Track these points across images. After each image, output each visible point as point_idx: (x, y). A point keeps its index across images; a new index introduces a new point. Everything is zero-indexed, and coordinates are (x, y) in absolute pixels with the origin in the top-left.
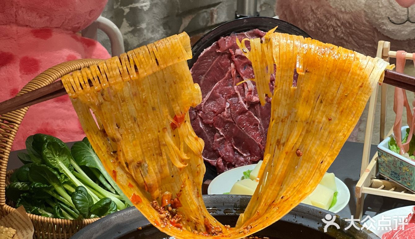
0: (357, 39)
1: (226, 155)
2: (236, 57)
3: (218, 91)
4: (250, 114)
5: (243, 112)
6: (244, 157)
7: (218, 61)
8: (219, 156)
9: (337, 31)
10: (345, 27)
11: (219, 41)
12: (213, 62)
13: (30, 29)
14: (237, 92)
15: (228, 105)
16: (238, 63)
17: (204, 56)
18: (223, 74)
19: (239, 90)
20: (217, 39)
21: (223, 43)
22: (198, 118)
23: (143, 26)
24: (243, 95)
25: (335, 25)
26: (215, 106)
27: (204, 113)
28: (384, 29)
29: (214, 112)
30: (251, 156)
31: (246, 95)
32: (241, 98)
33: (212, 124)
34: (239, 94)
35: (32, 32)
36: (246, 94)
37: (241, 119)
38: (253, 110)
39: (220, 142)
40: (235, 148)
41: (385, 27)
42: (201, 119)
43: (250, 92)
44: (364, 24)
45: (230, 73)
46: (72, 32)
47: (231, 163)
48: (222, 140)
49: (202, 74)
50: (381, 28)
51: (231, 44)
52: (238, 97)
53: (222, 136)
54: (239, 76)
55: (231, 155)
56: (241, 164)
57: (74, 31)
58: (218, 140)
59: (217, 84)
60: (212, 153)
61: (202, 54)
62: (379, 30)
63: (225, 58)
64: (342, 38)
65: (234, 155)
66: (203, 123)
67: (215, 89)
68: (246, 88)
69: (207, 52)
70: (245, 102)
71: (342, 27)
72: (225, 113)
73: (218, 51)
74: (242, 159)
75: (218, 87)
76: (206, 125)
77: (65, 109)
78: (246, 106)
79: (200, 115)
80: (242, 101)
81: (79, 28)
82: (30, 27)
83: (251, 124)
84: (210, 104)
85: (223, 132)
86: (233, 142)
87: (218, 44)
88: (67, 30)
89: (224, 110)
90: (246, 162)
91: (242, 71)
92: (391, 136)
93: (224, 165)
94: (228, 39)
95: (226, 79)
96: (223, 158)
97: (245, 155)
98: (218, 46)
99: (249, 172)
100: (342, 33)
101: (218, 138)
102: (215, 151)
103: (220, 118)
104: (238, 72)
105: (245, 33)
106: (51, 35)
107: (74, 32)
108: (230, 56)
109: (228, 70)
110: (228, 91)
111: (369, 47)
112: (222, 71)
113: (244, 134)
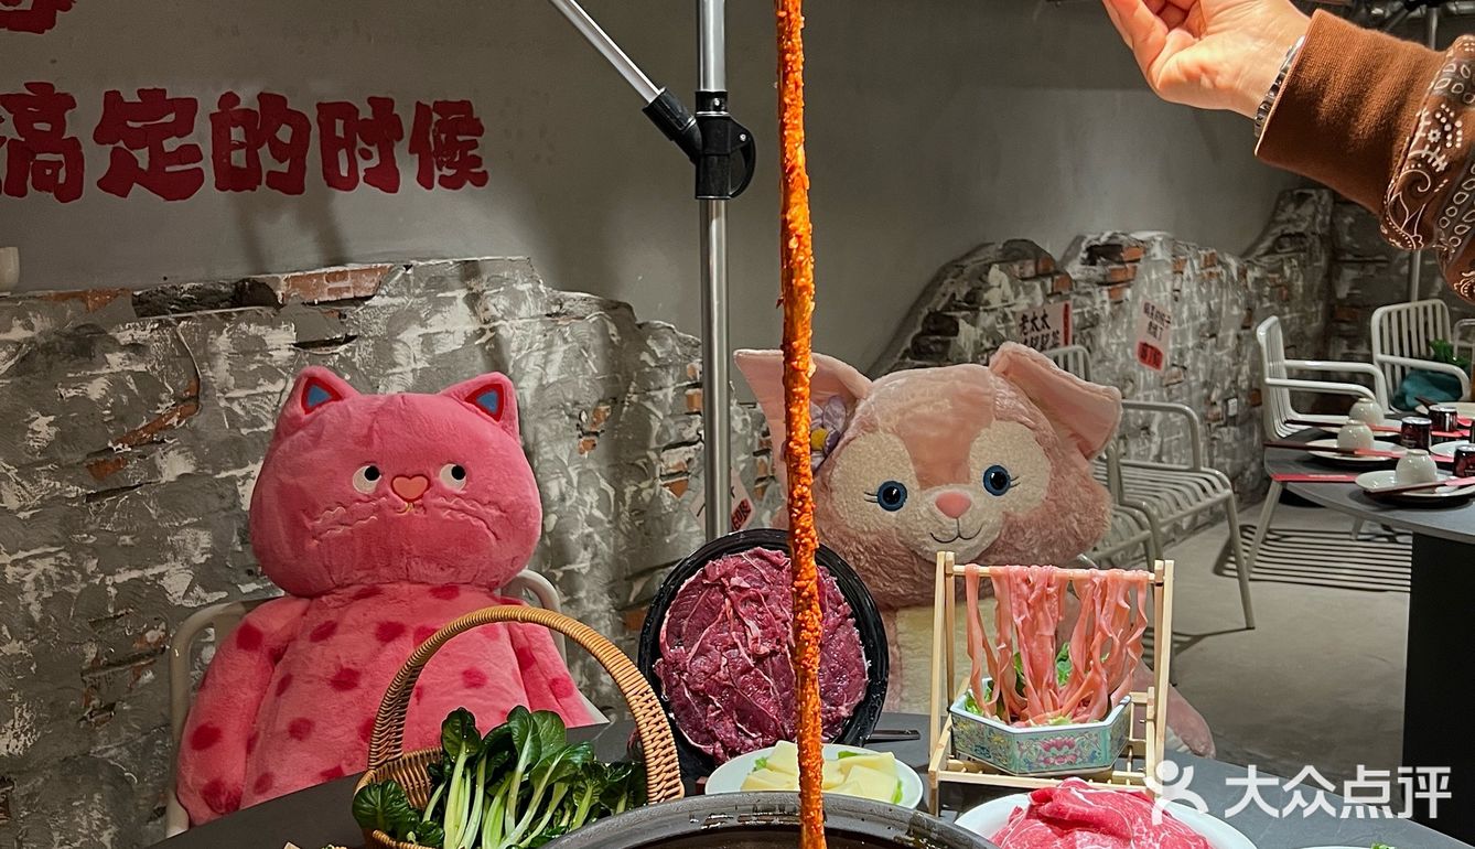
0: (888, 569)
1: (726, 738)
2: (732, 589)
3: (708, 641)
4: (756, 672)
5: (748, 669)
6: (753, 739)
7: (706, 597)
8: (715, 739)
9: (859, 560)
10: (871, 553)
11: (706, 567)
12: (699, 598)
13: (428, 587)
14: (737, 640)
15: (724, 661)
16: (735, 598)
17: (685, 590)
18: (714, 616)
19: (740, 638)
20: (704, 563)
21: (711, 570)
22: (682, 683)
23: (582, 594)
24: (745, 645)
25: (856, 551)
26: (705, 664)
27: (690, 674)
28: (927, 551)
29: (706, 673)
30: (762, 737)
31: (750, 645)
32: (742, 649)
33: (703, 691)
34: (739, 644)
35: (431, 591)
36: (750, 643)
37: (744, 682)
38: (761, 666)
39: (716, 718)
40: (739, 725)
41: (927, 548)
42: (687, 685)
43: (755, 640)
44: (898, 547)
45: (725, 613)
46: (487, 590)
47: (734, 749)
48: (718, 715)
49: (684, 618)
50: (921, 550)
51: (723, 571)
52: (738, 648)
53: (718, 708)
54: (739, 618)
55: (734, 736)
56: (748, 749)
57: (491, 587)
58: (713, 715)
59: (707, 630)
60: (705, 736)
61: (682, 587)
62: (919, 553)
63: (716, 591)
64: (868, 570)
65: (738, 736)
66: (689, 689)
67: (705, 638)
68: (749, 634)
69: (691, 584)
70: (749, 656)
71: (866, 554)
72: (721, 674)
73: (705, 582)
74: (750, 742)
75: (708, 635)
76: (695, 693)
77: (480, 698)
78: (751, 662)
79: (684, 678)
80: (744, 654)
81: (497, 583)
82: (428, 584)
83: (759, 688)
84: (698, 661)
85: (720, 702)
86: (735, 717)
87: (704, 571)
88: (480, 586)
89: (719, 670)
90: (757, 746)
91: (742, 610)
92: (967, 693)
93: (725, 752)
94: (719, 563)
95: (719, 623)
96: (722, 742)
97: (754, 735)
98: (705, 575)
99: (764, 760)
100: (867, 561)
101: (713, 712)
102: (710, 732)
103: (715, 681)
104: (735, 612)
105: (743, 554)
106: (458, 594)
107: (491, 590)
108: (723, 589)
109: (721, 609)
110: (723, 640)
111: (906, 579)
112: (713, 611)
113: (751, 704)
